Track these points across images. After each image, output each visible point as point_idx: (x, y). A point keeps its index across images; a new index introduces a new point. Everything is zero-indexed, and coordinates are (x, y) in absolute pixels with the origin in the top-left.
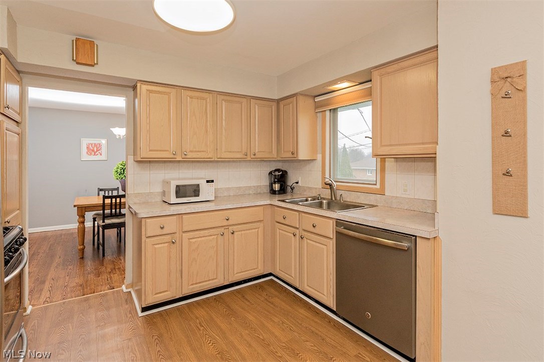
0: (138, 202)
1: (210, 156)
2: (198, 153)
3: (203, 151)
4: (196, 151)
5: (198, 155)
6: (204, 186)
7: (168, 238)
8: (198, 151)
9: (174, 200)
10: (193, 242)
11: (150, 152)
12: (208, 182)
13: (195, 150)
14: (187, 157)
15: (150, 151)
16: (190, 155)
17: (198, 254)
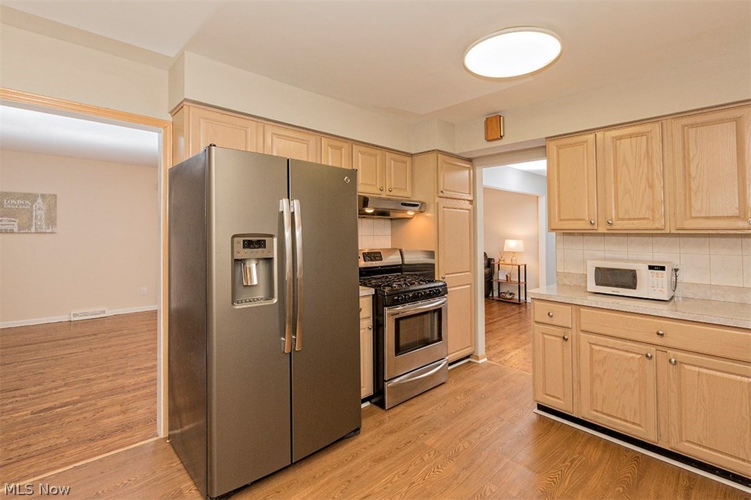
0: (568, 283)
1: (657, 225)
2: (634, 222)
3: (644, 219)
4: (630, 219)
5: (633, 224)
6: (644, 274)
7: (559, 331)
8: (634, 219)
9: (592, 286)
10: (596, 351)
11: (560, 222)
12: (651, 268)
13: (627, 217)
14: (614, 227)
15: (561, 220)
16: (619, 225)
17: (605, 371)
